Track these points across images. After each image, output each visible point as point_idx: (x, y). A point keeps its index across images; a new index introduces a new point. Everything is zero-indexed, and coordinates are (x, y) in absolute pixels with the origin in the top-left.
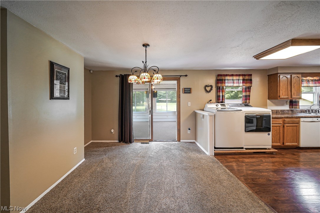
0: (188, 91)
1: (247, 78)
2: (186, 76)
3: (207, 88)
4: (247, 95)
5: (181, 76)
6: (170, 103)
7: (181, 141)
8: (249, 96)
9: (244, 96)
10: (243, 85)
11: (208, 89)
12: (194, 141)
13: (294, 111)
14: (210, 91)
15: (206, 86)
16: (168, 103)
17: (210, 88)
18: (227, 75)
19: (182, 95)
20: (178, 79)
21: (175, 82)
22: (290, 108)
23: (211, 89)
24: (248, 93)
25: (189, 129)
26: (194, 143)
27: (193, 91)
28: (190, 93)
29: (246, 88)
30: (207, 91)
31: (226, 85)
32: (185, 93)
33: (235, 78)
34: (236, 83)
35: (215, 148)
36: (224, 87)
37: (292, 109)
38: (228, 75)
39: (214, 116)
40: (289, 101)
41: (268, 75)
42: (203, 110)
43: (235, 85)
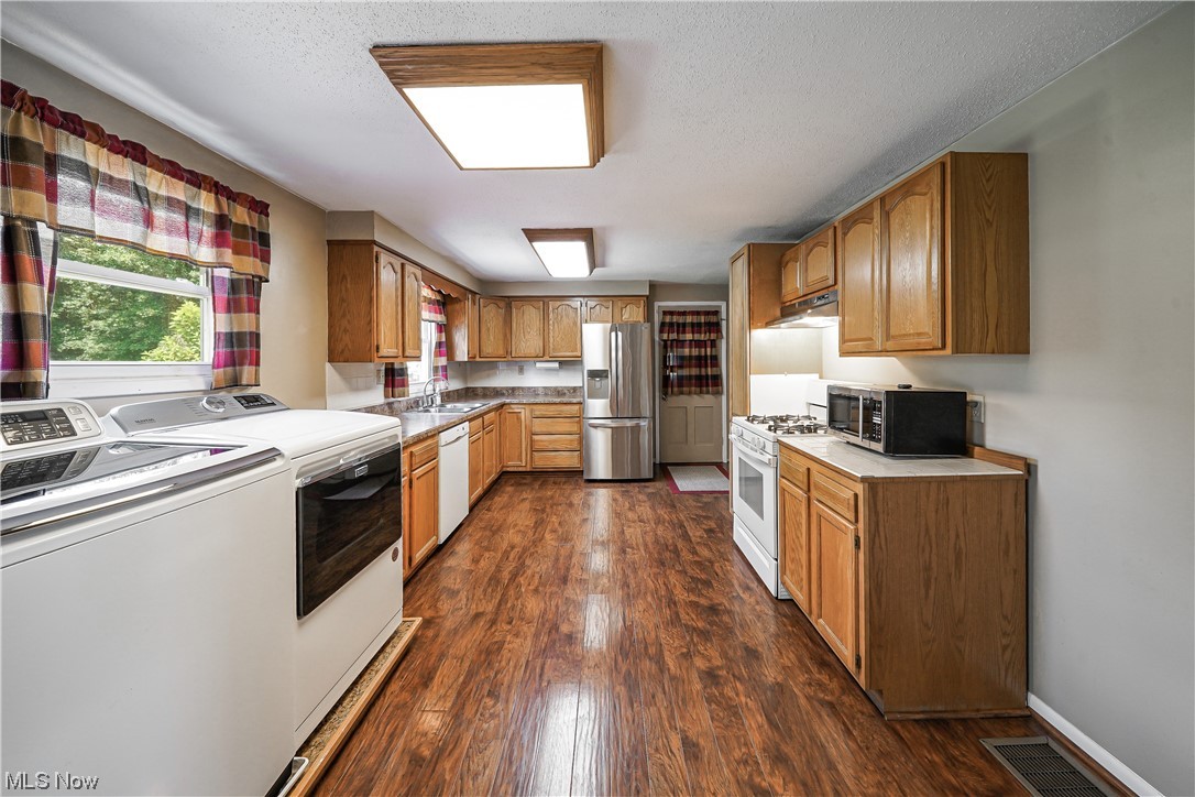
1: (241, 215)
4: (240, 334)
8: (255, 338)
9: (222, 338)
10: (219, 255)
13: (396, 405)
18: (74, 125)
22: (386, 396)
24: (246, 322)
29: (234, 286)
31: (68, 213)
33: (156, 183)
34: (170, 230)
36: (45, 233)
37: (392, 400)
38: (95, 128)
40: (383, 368)
41: (330, 243)
43: (160, 242)
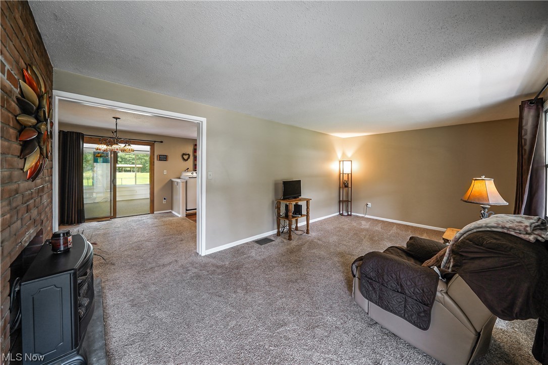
0: (163, 158)
2: (162, 142)
3: (184, 156)
5: (155, 142)
6: (141, 172)
7: (155, 212)
11: (186, 157)
12: (170, 211)
14: (187, 160)
15: (184, 154)
16: (137, 173)
17: (187, 156)
19: (156, 162)
20: (151, 144)
21: (148, 148)
23: (189, 158)
25: (165, 199)
26: (170, 212)
27: (169, 158)
28: (166, 160)
30: (184, 159)
32: (160, 160)
35: (187, 210)
39: (186, 182)
42: (180, 178)
